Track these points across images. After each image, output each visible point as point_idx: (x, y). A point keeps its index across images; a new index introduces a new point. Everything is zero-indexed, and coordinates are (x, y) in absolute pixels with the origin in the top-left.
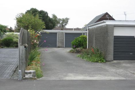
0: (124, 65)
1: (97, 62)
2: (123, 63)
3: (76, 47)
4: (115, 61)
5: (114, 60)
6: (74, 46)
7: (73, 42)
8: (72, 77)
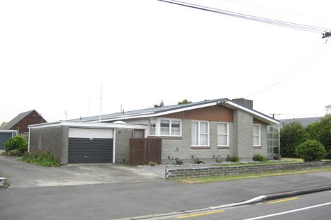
0: (82, 168)
1: (50, 166)
2: (81, 166)
3: (10, 149)
4: (70, 165)
5: (69, 163)
6: (8, 148)
7: (7, 143)
8: (43, 183)
